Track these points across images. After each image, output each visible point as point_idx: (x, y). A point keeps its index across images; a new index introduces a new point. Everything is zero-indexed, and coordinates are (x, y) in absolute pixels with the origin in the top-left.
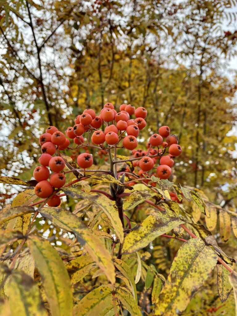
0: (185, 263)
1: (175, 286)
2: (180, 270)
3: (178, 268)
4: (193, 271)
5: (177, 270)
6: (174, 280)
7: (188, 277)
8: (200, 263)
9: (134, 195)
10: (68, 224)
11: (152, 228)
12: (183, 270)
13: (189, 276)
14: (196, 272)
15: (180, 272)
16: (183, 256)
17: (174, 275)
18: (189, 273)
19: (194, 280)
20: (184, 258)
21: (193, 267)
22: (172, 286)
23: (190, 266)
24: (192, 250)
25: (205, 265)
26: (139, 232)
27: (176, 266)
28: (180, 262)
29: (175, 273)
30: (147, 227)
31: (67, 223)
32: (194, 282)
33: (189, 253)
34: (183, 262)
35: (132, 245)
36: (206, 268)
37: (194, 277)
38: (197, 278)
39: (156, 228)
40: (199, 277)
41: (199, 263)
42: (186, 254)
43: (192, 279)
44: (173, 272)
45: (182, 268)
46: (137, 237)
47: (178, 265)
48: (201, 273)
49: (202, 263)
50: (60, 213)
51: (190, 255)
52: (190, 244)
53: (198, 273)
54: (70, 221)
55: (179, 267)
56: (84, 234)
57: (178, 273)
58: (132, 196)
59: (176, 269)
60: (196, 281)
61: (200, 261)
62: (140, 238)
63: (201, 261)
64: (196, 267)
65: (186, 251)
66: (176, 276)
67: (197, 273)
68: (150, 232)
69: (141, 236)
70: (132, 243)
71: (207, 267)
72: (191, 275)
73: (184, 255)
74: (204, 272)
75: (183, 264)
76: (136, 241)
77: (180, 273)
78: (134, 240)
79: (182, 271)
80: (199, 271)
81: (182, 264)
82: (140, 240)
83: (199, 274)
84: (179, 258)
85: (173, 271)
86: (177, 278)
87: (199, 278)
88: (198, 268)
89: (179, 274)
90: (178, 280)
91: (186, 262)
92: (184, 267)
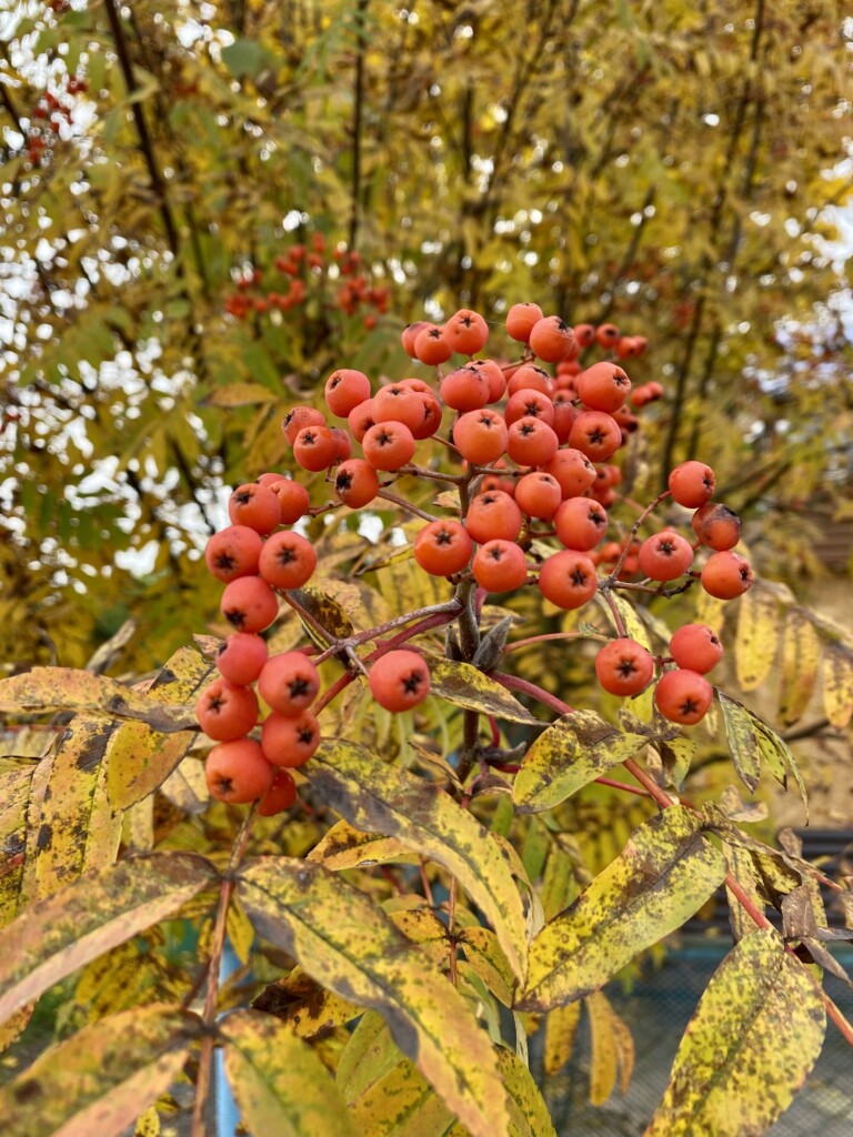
0: (720, 1039)
1: (684, 1115)
2: (702, 1062)
3: (696, 1056)
4: (745, 1067)
5: (694, 1061)
6: (679, 1098)
7: (725, 1088)
8: (770, 1043)
9: (551, 741)
10: (348, 943)
11: (617, 900)
12: (713, 1061)
13: (730, 1085)
14: (752, 1071)
15: (701, 1068)
16: (717, 1015)
17: (681, 1084)
18: (729, 1073)
19: (743, 1100)
20: (720, 1021)
21: (744, 1052)
22: (674, 1120)
23: (735, 1048)
24: (747, 988)
25: (787, 1052)
26: (577, 921)
27: (692, 1051)
28: (706, 1038)
29: (687, 1075)
30: (602, 899)
31: (342, 941)
32: (744, 1112)
33: (738, 1000)
34: (715, 1038)
35: (550, 970)
36: (789, 1065)
37: (745, 1089)
38: (757, 1098)
39: (632, 900)
40: (764, 1093)
41: (766, 1041)
42: (726, 1008)
43: (740, 1095)
44: (679, 1075)
45: (709, 1056)
46: (566, 942)
47: (698, 1048)
48: (769, 1080)
49: (776, 1043)
50: (312, 888)
51: (738, 1010)
52: (741, 965)
53: (760, 1079)
54: (354, 931)
55: (701, 1055)
56: (403, 982)
57: (694, 1073)
58: (546, 743)
59: (689, 1059)
60: (750, 1105)
61: (768, 1035)
62: (578, 944)
63: (773, 1033)
64: (755, 1053)
65: (729, 996)
66: (688, 1083)
67: (755, 1078)
68: (609, 917)
69: (582, 934)
70: (550, 963)
71: (792, 1062)
72: (736, 1082)
73: (720, 1010)
74: (781, 1080)
75: (714, 1044)
76: (565, 956)
77: (702, 1073)
78: (558, 949)
79: (707, 1065)
80: (765, 1071)
81: (711, 1045)
82: (577, 949)
83: (763, 1083)
84: (703, 1021)
85: (680, 1070)
86: (691, 1089)
87: (762, 1099)
88: (763, 1063)
89: (697, 1076)
90: (694, 1097)
91: (724, 1035)
92: (716, 1053)
